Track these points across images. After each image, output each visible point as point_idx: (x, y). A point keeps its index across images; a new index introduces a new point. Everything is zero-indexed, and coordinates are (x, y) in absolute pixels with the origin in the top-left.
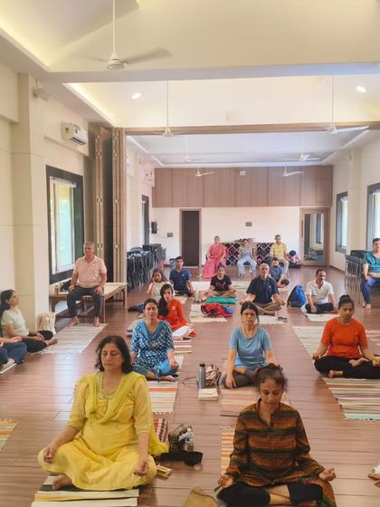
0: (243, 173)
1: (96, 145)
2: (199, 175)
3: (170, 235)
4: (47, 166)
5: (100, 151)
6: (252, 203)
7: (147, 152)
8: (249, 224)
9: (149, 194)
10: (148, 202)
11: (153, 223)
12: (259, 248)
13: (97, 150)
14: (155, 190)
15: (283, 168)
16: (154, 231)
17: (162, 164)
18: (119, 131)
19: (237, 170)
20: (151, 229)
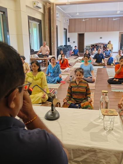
0: (99, 20)
1: (46, 9)
2: (84, 20)
3: (74, 42)
4: (28, 16)
5: (47, 11)
6: (102, 30)
7: (65, 12)
8: (101, 38)
9: (67, 28)
10: (67, 31)
11: (68, 38)
12: (104, 46)
13: (46, 11)
14: (69, 26)
15: (113, 17)
16: (69, 41)
17: (71, 17)
18: (53, 4)
19: (97, 19)
20: (68, 40)
